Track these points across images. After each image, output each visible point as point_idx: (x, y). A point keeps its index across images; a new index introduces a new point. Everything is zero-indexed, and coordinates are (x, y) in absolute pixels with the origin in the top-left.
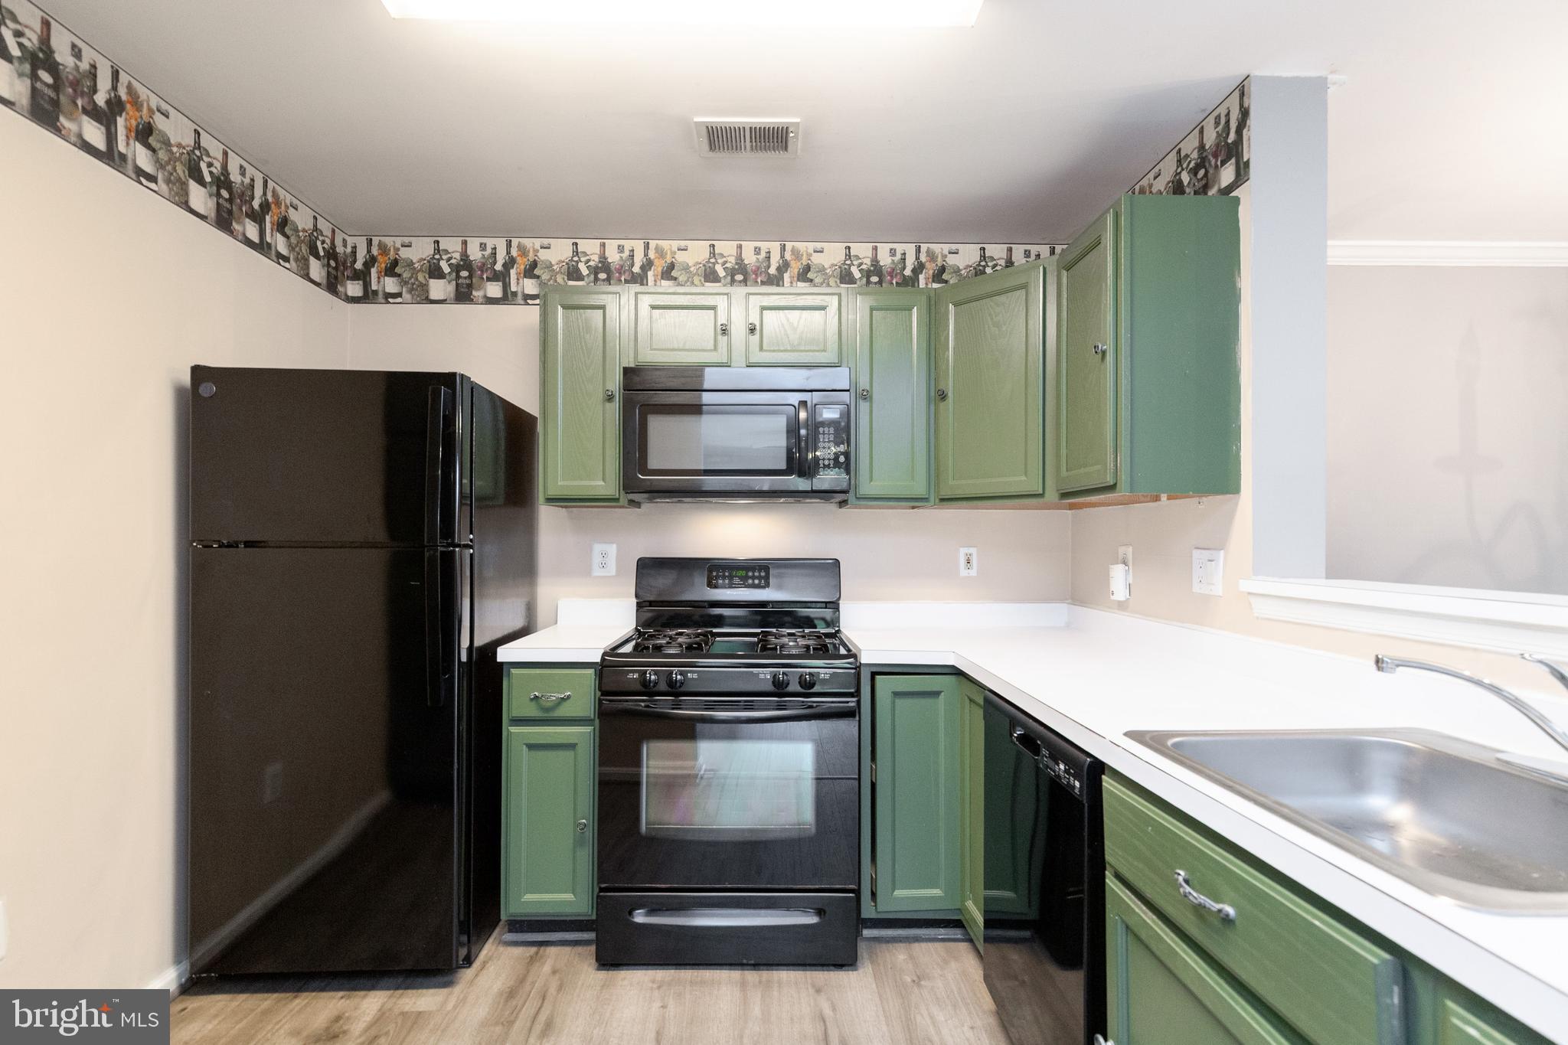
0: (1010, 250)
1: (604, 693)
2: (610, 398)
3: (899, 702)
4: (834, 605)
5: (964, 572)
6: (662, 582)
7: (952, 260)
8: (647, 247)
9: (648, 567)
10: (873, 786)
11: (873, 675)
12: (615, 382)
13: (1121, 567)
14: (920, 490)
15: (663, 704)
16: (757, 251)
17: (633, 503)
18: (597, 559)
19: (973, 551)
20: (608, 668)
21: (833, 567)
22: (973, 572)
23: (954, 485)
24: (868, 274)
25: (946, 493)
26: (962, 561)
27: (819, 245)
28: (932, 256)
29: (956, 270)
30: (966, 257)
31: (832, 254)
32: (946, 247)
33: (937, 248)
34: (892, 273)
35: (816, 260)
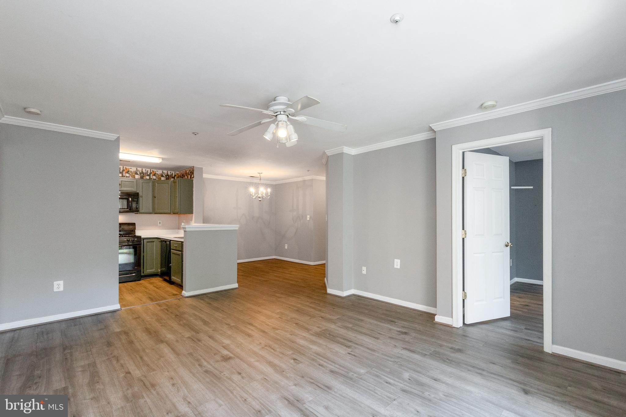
0: (168, 172)
3: (148, 243)
4: (135, 230)
5: (159, 225)
7: (157, 172)
10: (143, 256)
11: (143, 240)
13: (183, 223)
14: (151, 211)
19: (161, 221)
21: (134, 224)
22: (161, 225)
23: (157, 211)
25: (155, 212)
26: (159, 223)
27: (131, 167)
28: (153, 171)
29: (158, 174)
30: (159, 172)
31: (133, 169)
32: (156, 170)
33: (154, 170)
34: (146, 174)
35: (130, 170)
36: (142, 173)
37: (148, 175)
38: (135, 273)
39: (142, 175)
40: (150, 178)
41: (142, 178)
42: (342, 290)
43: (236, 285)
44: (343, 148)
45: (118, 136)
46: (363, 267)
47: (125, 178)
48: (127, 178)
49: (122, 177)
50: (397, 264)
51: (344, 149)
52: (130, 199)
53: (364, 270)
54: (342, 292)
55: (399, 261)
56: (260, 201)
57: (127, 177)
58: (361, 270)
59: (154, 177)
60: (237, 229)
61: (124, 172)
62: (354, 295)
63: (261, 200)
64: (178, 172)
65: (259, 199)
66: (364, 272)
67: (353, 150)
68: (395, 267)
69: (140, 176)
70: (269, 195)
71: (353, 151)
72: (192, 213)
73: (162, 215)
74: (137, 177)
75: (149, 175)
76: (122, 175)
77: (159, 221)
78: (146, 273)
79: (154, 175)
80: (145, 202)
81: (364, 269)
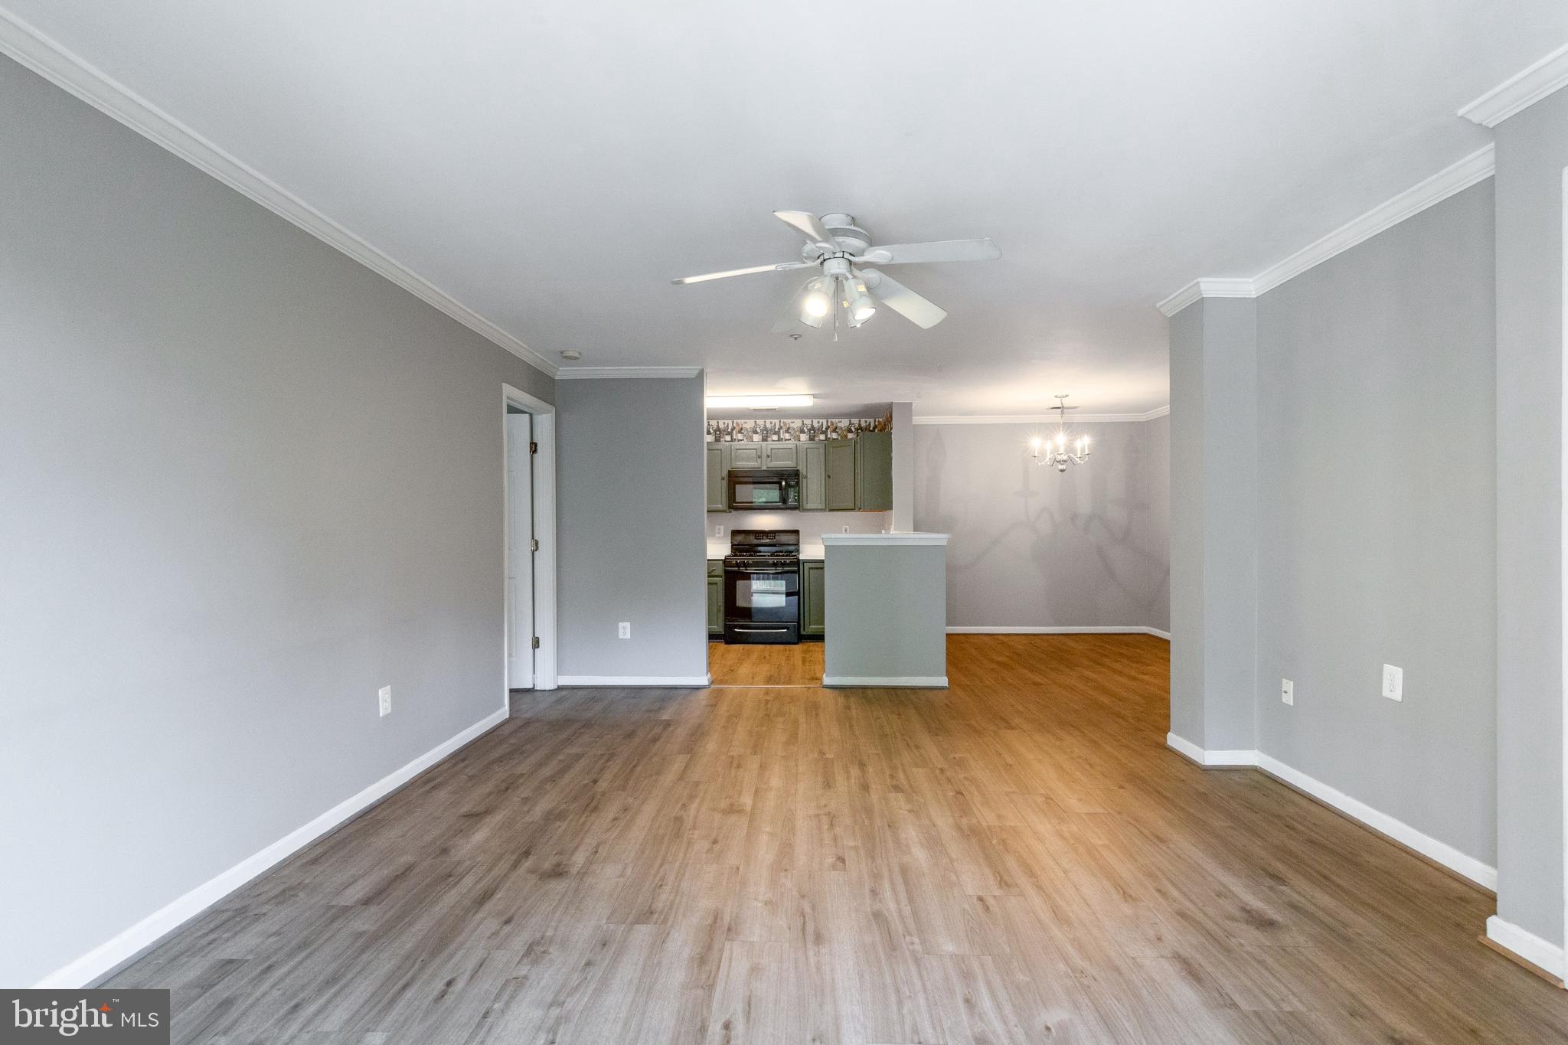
1: (725, 566)
2: (723, 479)
3: (812, 571)
4: (797, 544)
6: (739, 538)
7: (839, 425)
8: (733, 422)
9: (735, 533)
10: (804, 596)
11: (805, 563)
12: (725, 473)
14: (823, 507)
15: (743, 569)
16: (771, 423)
17: (730, 512)
18: (717, 531)
19: (847, 527)
20: (726, 562)
21: (797, 532)
23: (833, 505)
24: (809, 430)
26: (844, 530)
28: (832, 423)
29: (841, 428)
30: (844, 423)
31: (797, 424)
32: (837, 420)
33: (834, 420)
34: (818, 429)
35: (792, 425)
36: (813, 428)
37: (823, 433)
38: (787, 628)
39: (813, 433)
40: (826, 437)
41: (812, 439)
42: (1201, 744)
43: (943, 681)
44: (1198, 283)
45: (700, 367)
46: (1284, 681)
47: (784, 442)
48: (787, 442)
49: (779, 440)
50: (1393, 682)
51: (1203, 286)
52: (784, 483)
53: (1286, 692)
54: (1202, 750)
55: (1398, 672)
56: (1062, 471)
57: (786, 440)
58: (1278, 692)
59: (835, 436)
60: (944, 543)
61: (781, 431)
62: (1256, 770)
63: (1064, 466)
64: (881, 420)
65: (1061, 467)
66: (1288, 699)
67: (1251, 280)
68: (1386, 693)
69: (808, 437)
70: (1087, 453)
71: (1249, 286)
72: (891, 508)
73: (840, 513)
74: (804, 437)
75: (825, 432)
76: (779, 436)
77: (844, 527)
78: (810, 630)
79: (835, 430)
80: (813, 487)
81: (1288, 685)
